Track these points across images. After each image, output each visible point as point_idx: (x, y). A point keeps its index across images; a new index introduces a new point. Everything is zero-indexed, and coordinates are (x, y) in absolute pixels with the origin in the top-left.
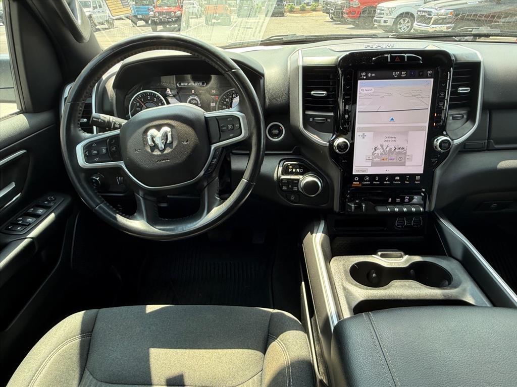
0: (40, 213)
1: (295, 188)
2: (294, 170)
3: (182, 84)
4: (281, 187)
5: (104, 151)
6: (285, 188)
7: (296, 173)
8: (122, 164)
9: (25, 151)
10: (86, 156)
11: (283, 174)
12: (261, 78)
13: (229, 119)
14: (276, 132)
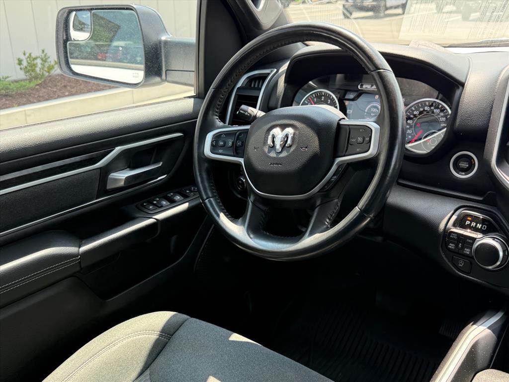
0: (177, 199)
1: (467, 251)
2: (473, 224)
3: (364, 87)
4: (447, 244)
5: (230, 144)
6: (452, 246)
7: (475, 229)
8: (242, 160)
9: (182, 134)
10: (212, 145)
11: (454, 225)
12: (459, 88)
13: (361, 130)
14: (464, 165)
